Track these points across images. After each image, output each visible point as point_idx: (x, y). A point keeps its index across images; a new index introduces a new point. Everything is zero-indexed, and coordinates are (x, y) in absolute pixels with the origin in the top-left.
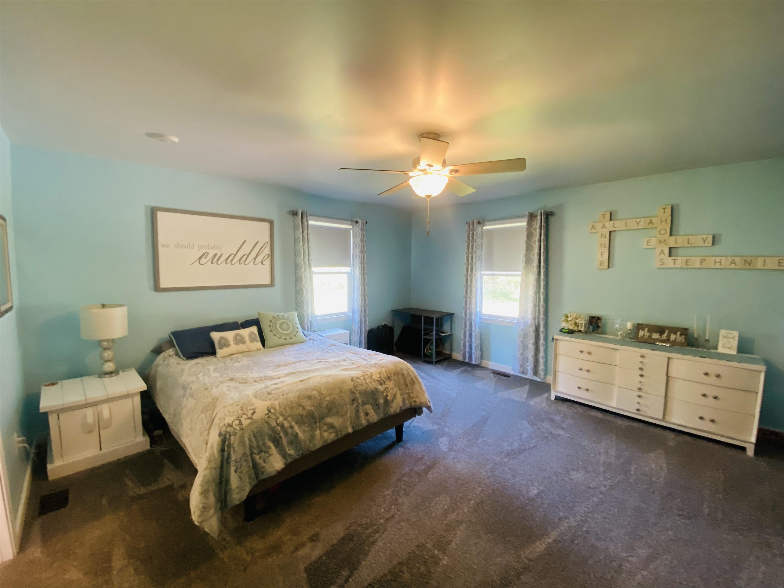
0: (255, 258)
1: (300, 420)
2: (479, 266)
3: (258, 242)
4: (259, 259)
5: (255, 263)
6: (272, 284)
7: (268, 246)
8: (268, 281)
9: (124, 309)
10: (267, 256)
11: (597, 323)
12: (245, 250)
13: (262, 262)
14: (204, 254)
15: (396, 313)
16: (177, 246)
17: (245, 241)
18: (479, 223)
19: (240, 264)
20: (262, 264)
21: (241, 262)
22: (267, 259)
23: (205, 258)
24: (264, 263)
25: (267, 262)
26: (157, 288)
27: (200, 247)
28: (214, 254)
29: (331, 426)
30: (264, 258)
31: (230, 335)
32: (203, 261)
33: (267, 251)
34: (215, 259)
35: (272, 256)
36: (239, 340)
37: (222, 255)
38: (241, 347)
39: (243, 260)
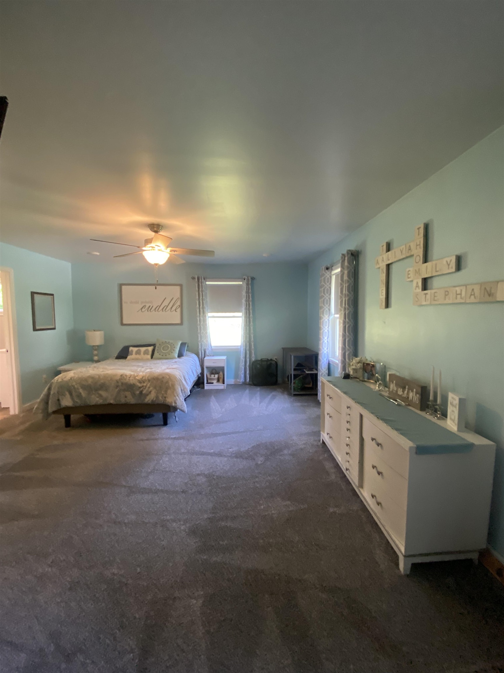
0: (171, 308)
1: (84, 387)
2: (327, 309)
3: (173, 298)
4: (174, 308)
5: (172, 311)
6: (181, 324)
7: (179, 300)
8: (179, 321)
9: (102, 332)
10: (179, 306)
11: (371, 371)
12: (166, 303)
13: (175, 310)
14: (144, 306)
15: (286, 351)
16: (131, 302)
17: (165, 298)
18: (327, 269)
19: (163, 311)
20: (176, 311)
21: (163, 310)
22: (178, 308)
23: (144, 308)
24: (177, 310)
25: (179, 310)
26: (122, 324)
27: (142, 303)
28: (149, 306)
29: (101, 396)
30: (176, 308)
31: (135, 349)
32: (143, 310)
33: (179, 303)
34: (150, 309)
35: (181, 306)
36: (138, 353)
37: (153, 307)
38: (138, 356)
39: (164, 309)
